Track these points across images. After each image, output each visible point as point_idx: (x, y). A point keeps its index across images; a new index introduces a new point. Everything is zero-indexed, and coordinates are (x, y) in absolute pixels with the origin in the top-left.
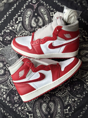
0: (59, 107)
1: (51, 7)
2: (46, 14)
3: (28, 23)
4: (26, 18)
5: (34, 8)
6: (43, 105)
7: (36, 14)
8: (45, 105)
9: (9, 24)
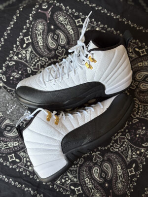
0: (119, 167)
1: (74, 10)
2: (69, 24)
3: (42, 44)
4: (37, 36)
5: (46, 17)
6: (94, 169)
7: (52, 27)
8: (97, 169)
9: (11, 52)
